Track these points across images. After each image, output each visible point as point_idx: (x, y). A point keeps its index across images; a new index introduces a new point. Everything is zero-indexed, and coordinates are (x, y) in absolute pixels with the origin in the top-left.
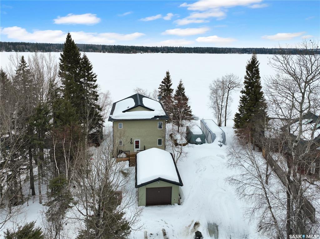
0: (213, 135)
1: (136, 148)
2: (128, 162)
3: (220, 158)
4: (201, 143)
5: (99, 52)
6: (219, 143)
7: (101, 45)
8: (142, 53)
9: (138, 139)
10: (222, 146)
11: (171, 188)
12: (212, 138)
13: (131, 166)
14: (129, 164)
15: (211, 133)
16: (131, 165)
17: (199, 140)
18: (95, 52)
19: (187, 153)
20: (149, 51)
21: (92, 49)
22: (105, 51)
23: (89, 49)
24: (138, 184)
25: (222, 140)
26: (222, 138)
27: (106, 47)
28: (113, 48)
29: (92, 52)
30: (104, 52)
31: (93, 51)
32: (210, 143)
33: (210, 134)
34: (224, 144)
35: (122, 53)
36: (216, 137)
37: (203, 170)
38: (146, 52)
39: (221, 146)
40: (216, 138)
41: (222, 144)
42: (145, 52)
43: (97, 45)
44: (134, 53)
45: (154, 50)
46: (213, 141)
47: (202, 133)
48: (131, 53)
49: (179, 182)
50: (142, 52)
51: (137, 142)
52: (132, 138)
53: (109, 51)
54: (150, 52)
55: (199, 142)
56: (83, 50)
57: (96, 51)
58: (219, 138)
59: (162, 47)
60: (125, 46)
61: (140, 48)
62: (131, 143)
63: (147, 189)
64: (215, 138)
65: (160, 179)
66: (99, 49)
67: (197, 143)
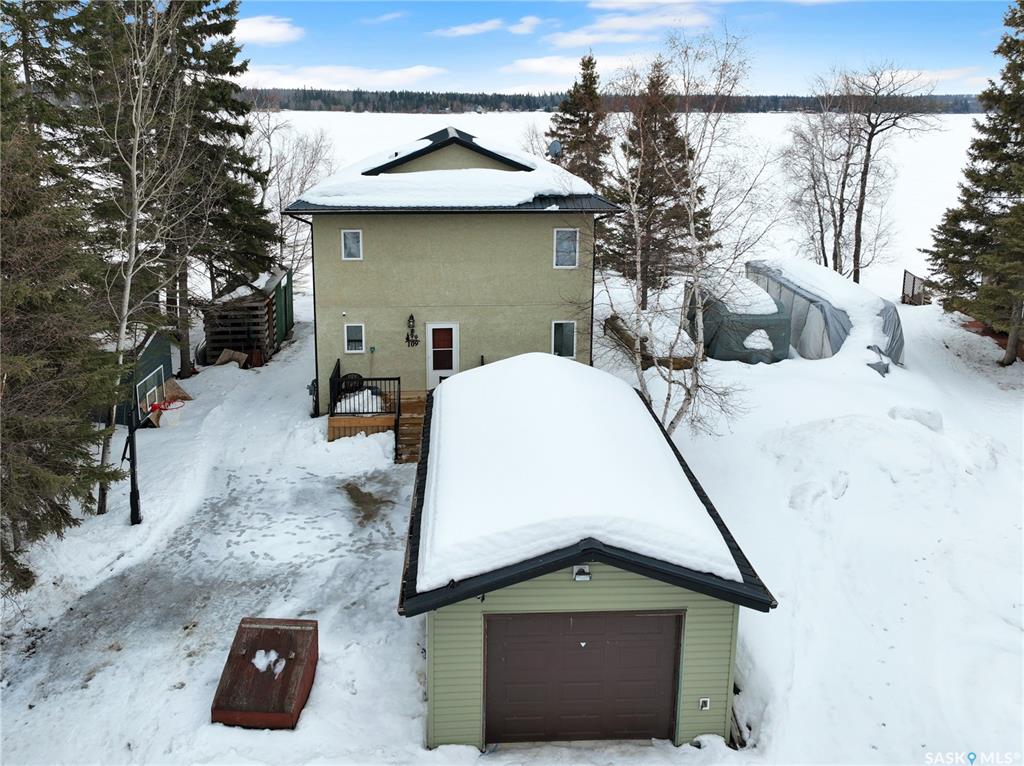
0: (832, 315)
1: (435, 368)
2: (388, 438)
3: (914, 425)
4: (774, 358)
5: (342, 110)
6: (874, 358)
7: (348, 92)
8: (480, 113)
9: (448, 319)
10: (887, 371)
11: (678, 618)
12: (832, 329)
13: (407, 461)
14: (396, 449)
15: (822, 308)
16: (404, 457)
17: (758, 340)
18: (330, 110)
19: (725, 394)
20: (504, 105)
21: (320, 101)
22: (361, 105)
23: (312, 102)
24: (423, 584)
25: (883, 342)
26: (884, 331)
27: (366, 97)
28: (388, 99)
29: (320, 109)
30: (358, 110)
31: (324, 107)
32: (820, 356)
33: (815, 313)
34: (896, 361)
35: (418, 112)
36: (851, 326)
37: (830, 493)
38: (494, 110)
39: (884, 370)
40: (852, 332)
41: (886, 360)
42: (490, 110)
43: (339, 92)
44: (454, 110)
45: (520, 104)
46: (836, 349)
47: (776, 310)
48: (445, 113)
49: (739, 578)
50: (480, 108)
51: (443, 337)
52: (412, 311)
53: (374, 106)
54: (508, 110)
55: (762, 352)
56: (293, 104)
57: (333, 107)
58: (865, 333)
59: (545, 95)
60: (428, 94)
61: (473, 99)
62: (412, 340)
63: (491, 621)
64: (847, 333)
65: (589, 553)
66: (342, 101)
67: (754, 357)
